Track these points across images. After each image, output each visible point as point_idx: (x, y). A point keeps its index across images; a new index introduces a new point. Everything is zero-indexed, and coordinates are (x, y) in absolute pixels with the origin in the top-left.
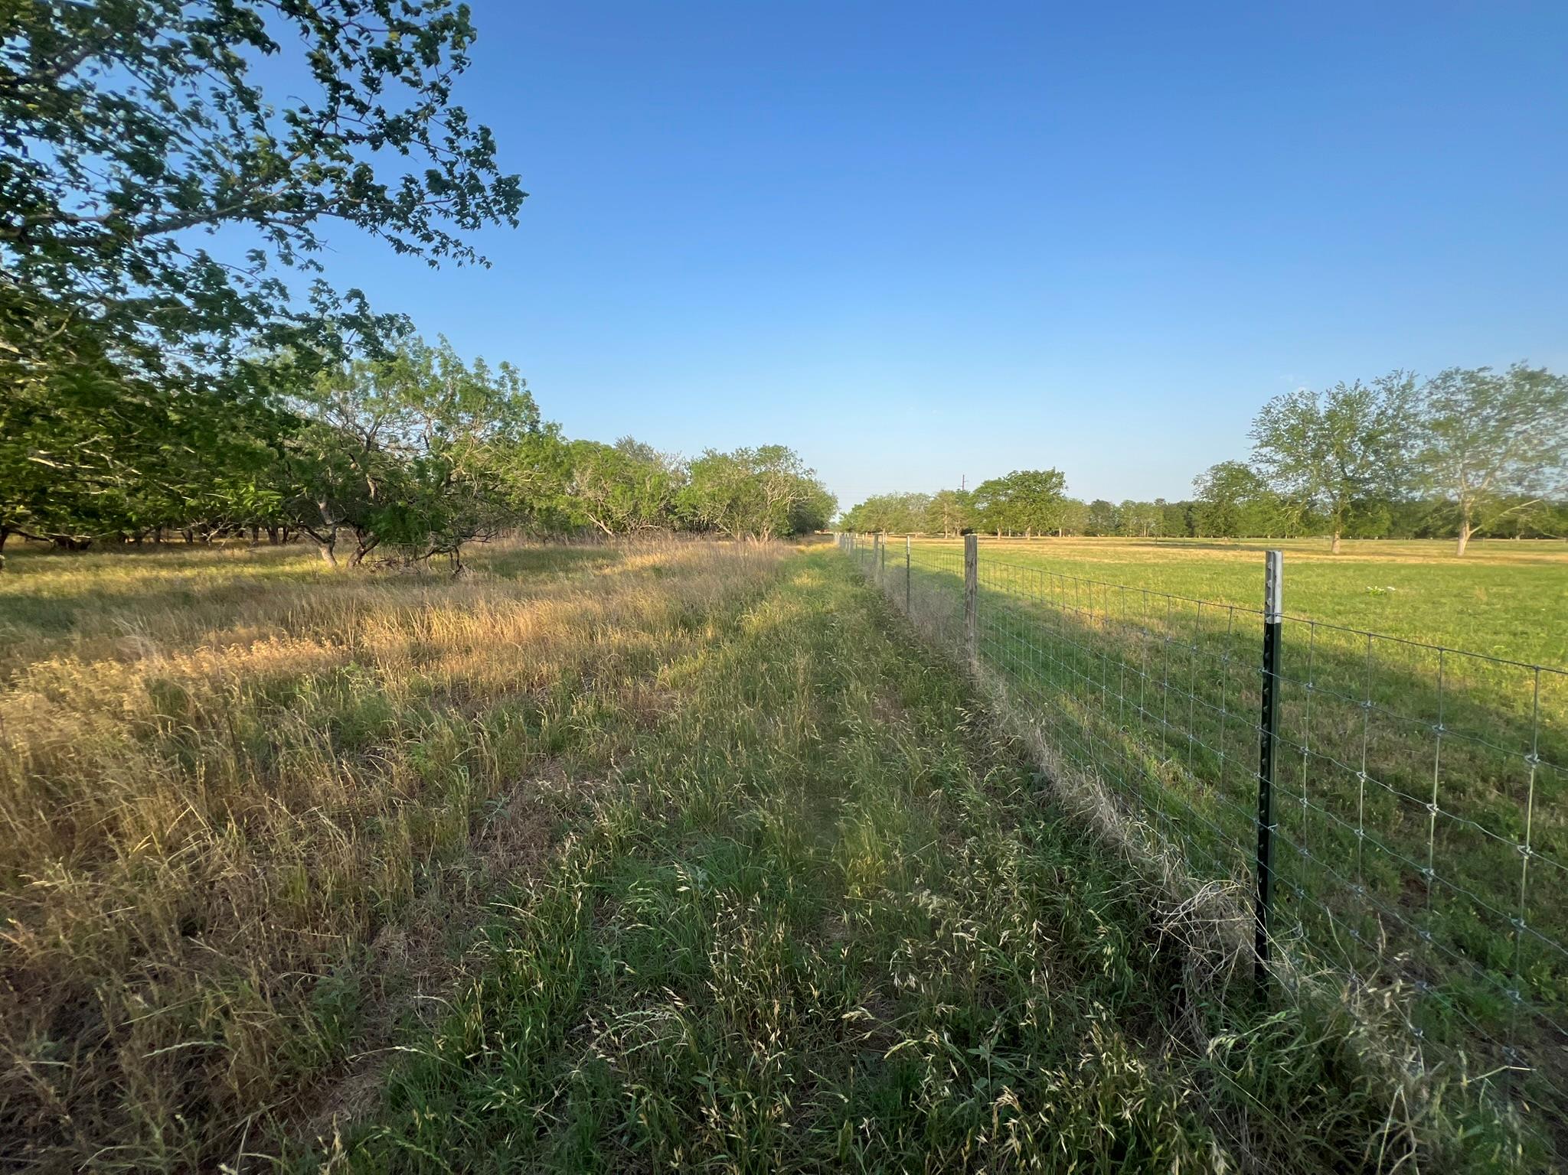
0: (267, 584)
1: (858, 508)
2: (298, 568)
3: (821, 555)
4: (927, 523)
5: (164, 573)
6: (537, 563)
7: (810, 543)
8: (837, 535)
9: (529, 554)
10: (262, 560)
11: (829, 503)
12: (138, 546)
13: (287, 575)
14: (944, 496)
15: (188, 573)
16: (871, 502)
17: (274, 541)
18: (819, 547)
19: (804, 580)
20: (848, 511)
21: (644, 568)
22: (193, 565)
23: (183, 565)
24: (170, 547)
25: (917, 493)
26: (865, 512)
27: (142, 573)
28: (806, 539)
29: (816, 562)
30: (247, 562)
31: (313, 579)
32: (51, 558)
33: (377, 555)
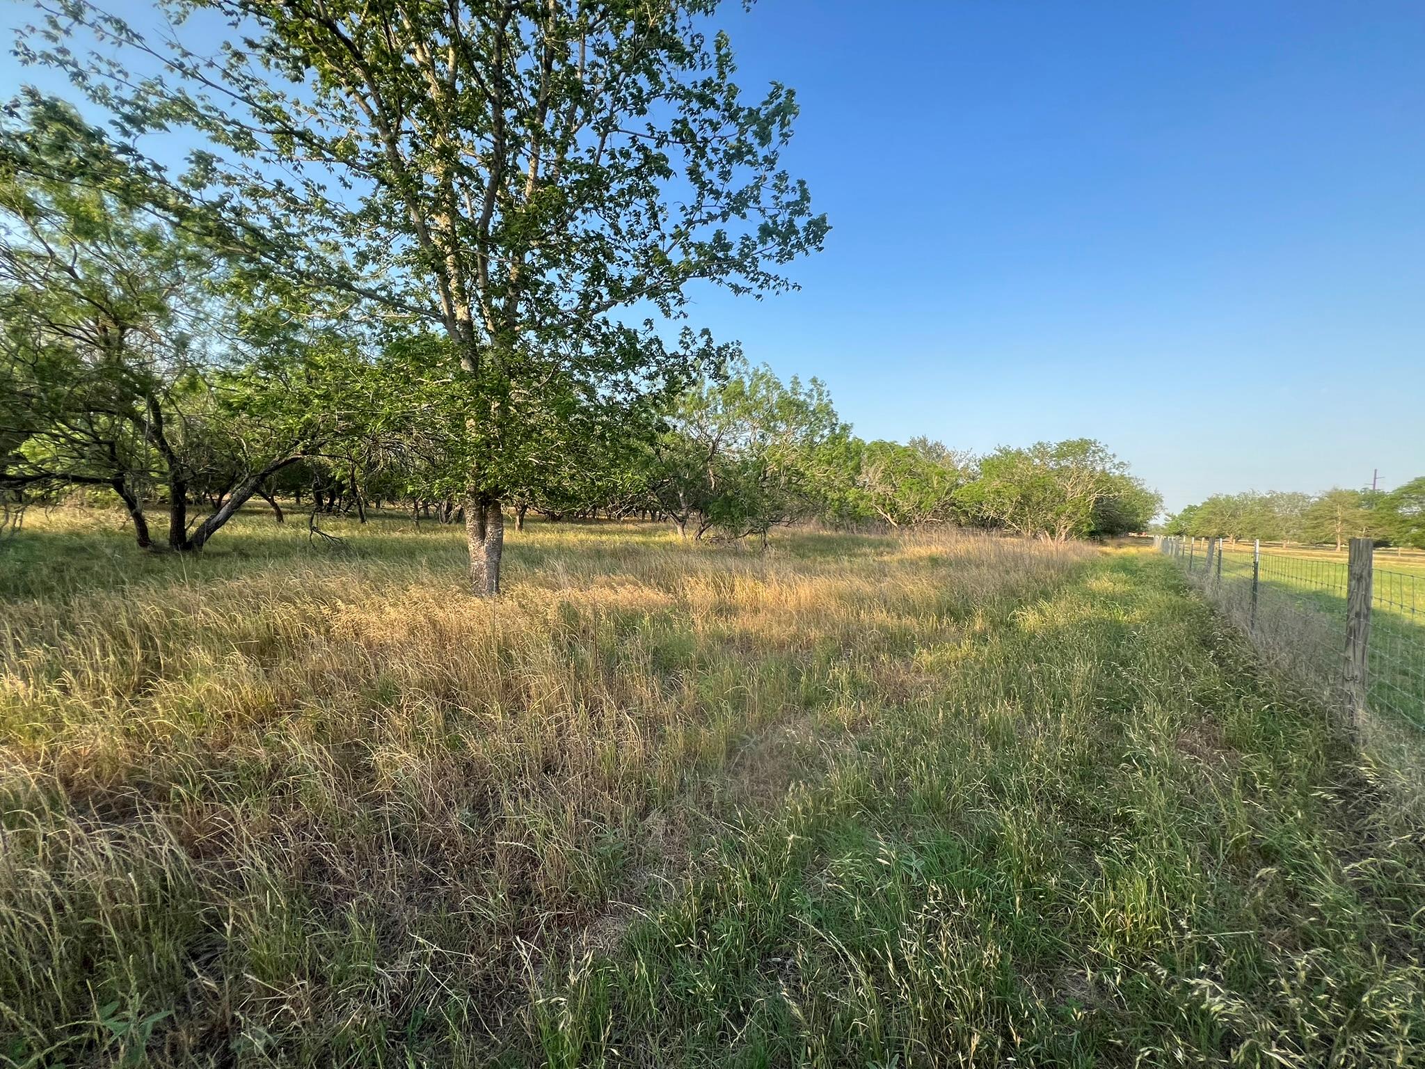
0: (643, 548)
1: (1191, 509)
2: (663, 539)
3: (1132, 560)
4: (1305, 529)
5: (592, 537)
6: (826, 547)
7: (1120, 546)
8: (1159, 539)
9: (821, 539)
10: (643, 532)
11: (1151, 502)
12: (584, 521)
13: (654, 543)
14: (1336, 498)
15: (604, 538)
16: (1213, 502)
17: (653, 520)
18: (1131, 551)
19: (1103, 583)
20: (1178, 512)
21: (921, 558)
22: (608, 533)
23: (602, 532)
24: (599, 521)
25: (1288, 490)
26: (1202, 514)
27: (582, 536)
28: (1116, 541)
29: (1125, 566)
30: (636, 532)
31: (669, 548)
32: (544, 525)
33: (710, 533)
